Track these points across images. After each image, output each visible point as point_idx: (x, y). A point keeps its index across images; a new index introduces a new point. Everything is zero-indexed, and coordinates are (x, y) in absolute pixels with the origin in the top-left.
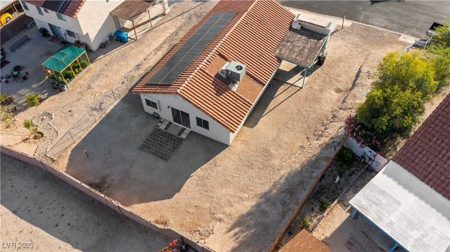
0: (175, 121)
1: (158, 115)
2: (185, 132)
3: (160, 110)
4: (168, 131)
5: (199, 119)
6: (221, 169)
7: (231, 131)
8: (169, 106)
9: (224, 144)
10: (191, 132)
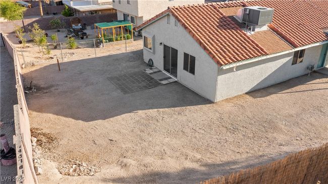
0: (164, 69)
1: (153, 63)
2: (169, 80)
3: (154, 53)
4: (151, 75)
5: (186, 56)
6: (184, 118)
7: (218, 63)
8: (161, 43)
9: (208, 100)
10: (176, 81)
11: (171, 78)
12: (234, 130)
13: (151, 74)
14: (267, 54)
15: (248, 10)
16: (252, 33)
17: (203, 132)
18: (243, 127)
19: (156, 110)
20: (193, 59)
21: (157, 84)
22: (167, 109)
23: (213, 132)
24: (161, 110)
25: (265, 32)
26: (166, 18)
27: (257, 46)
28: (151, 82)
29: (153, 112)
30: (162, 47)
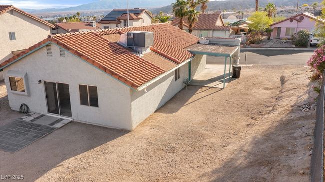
0: (50, 111)
1: (28, 108)
2: (62, 122)
3: (29, 95)
4: (35, 122)
5: (83, 88)
6: (114, 155)
7: (133, 85)
8: (40, 81)
9: (122, 130)
10: (72, 122)
11: (64, 119)
12: (172, 149)
13: (32, 121)
14: (165, 72)
15: (132, 35)
16: (141, 55)
17: (145, 162)
18: (176, 143)
19: (73, 158)
20: (94, 90)
21: (50, 130)
22: (85, 153)
23: (154, 158)
24: (80, 156)
25: (150, 54)
26: (45, 49)
27: (154, 65)
28: (41, 130)
29: (71, 162)
30: (43, 85)
